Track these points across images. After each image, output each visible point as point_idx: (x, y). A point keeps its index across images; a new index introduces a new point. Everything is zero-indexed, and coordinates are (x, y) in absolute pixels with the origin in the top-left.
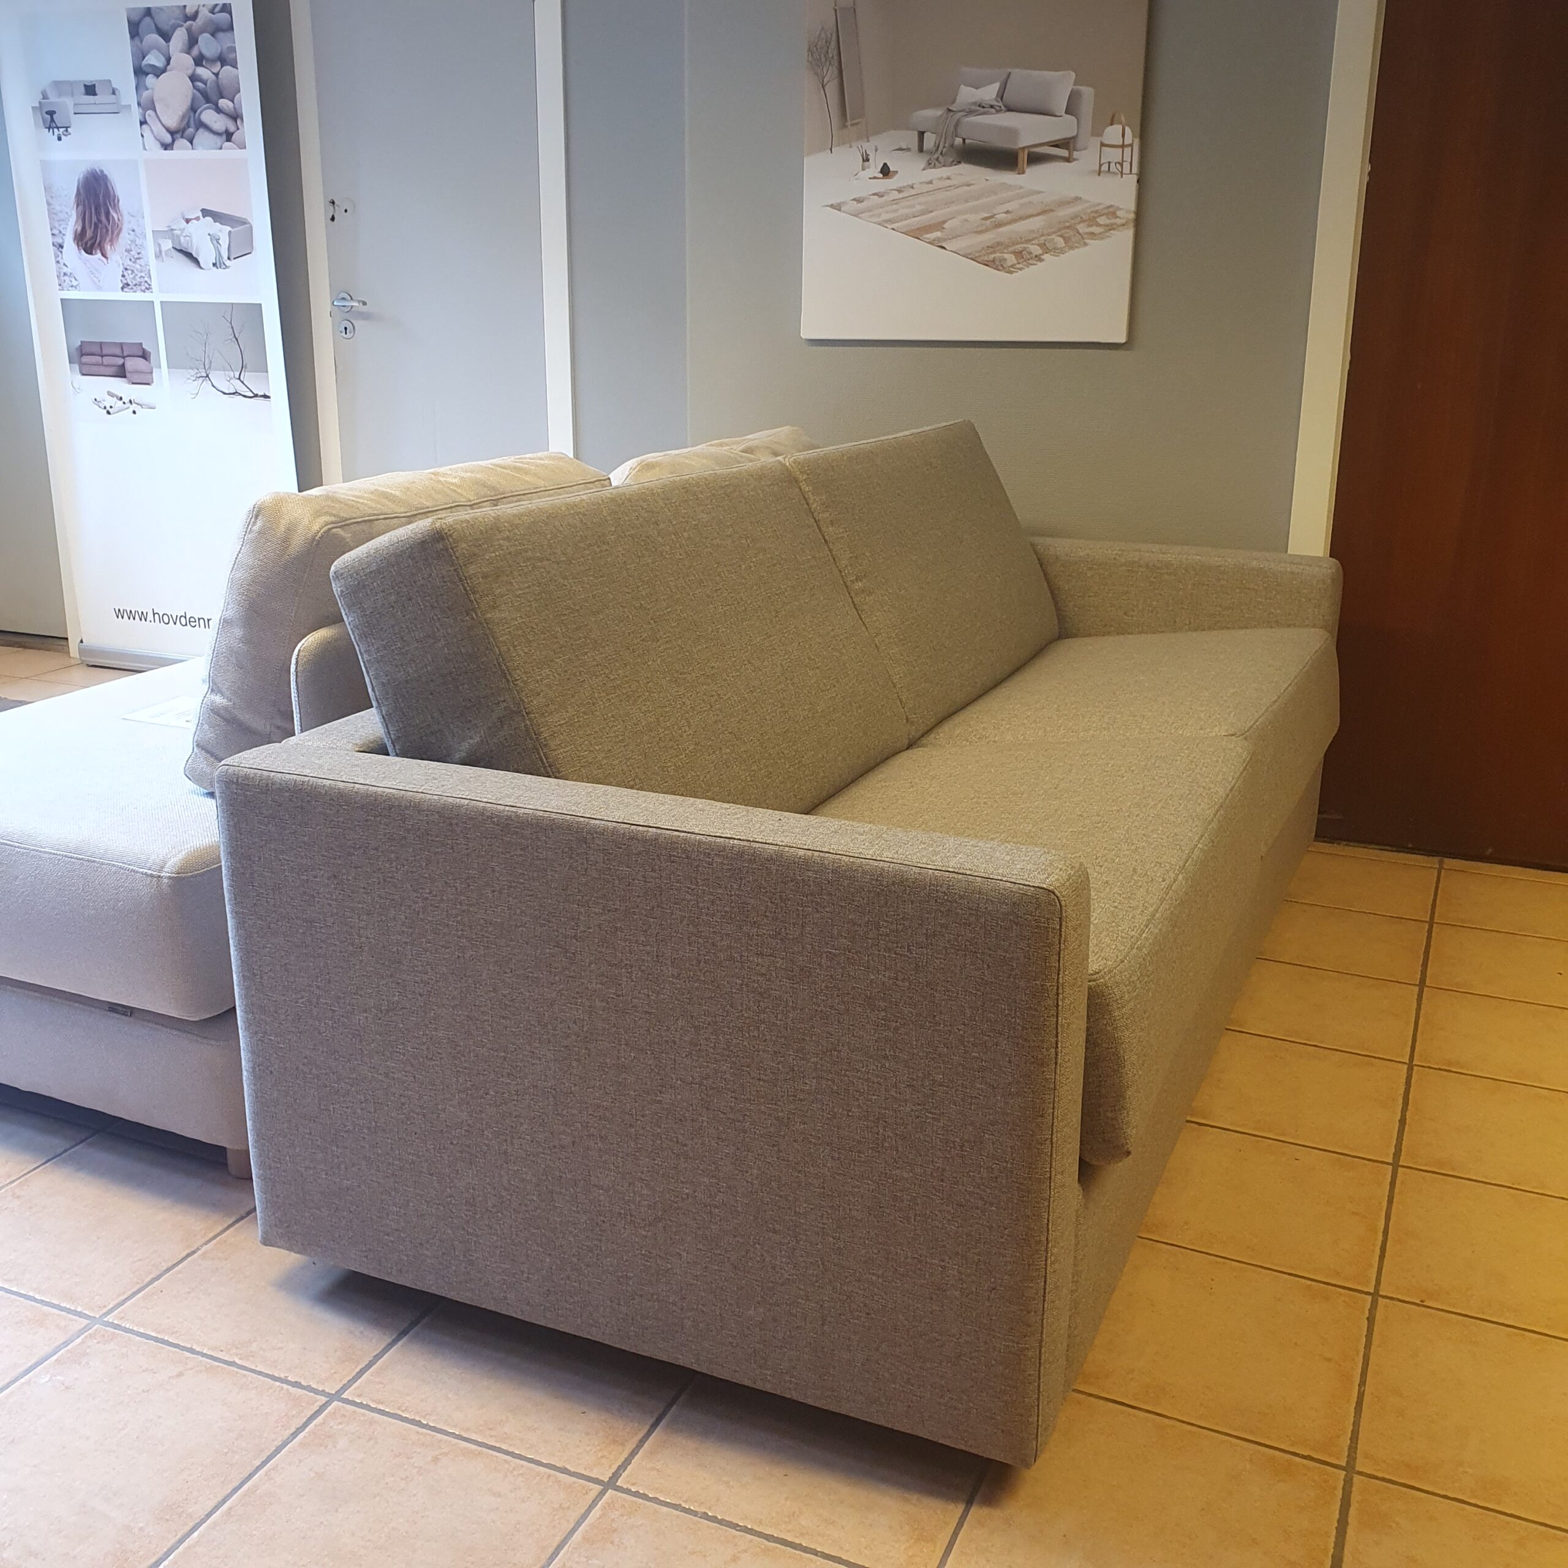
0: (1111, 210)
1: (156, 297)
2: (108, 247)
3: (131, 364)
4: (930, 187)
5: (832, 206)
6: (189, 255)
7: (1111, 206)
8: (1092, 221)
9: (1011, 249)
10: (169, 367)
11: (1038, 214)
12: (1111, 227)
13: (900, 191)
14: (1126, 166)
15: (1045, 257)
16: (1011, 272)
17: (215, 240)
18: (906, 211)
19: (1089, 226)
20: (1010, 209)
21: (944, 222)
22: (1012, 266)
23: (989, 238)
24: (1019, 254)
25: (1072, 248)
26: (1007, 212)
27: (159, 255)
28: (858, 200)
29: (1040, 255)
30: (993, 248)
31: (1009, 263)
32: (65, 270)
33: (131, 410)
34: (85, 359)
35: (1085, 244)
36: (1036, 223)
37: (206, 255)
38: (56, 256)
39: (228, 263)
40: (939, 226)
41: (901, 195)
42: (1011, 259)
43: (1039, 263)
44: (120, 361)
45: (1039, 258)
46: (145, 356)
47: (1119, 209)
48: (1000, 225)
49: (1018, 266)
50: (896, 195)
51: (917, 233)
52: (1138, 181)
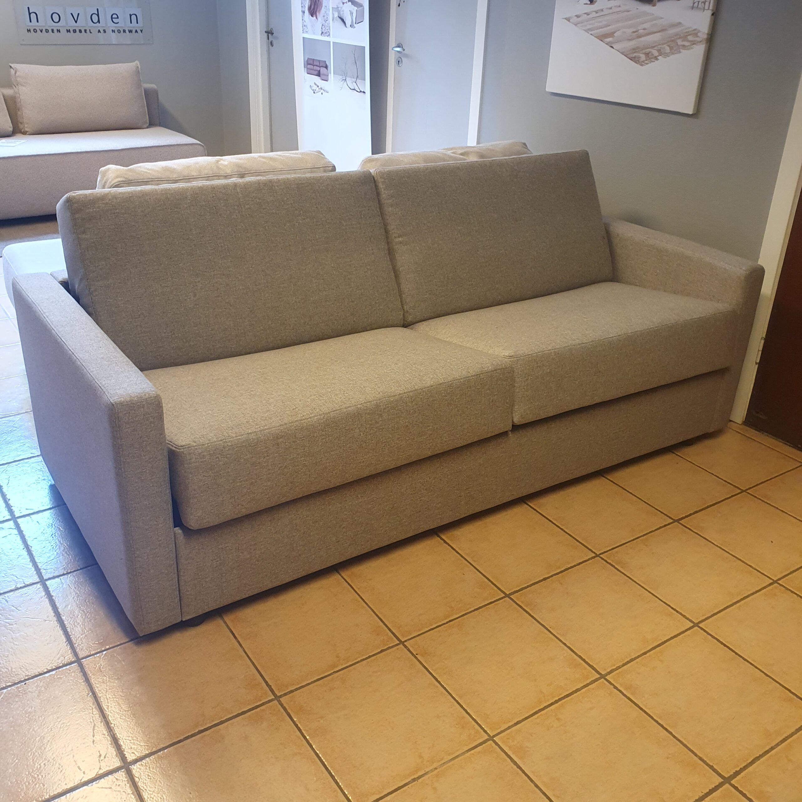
0: (696, 32)
1: (331, 39)
2: (318, 14)
3: (323, 70)
4: (611, 11)
5: (566, 19)
6: (343, 20)
7: (695, 30)
8: (685, 38)
9: (644, 51)
10: (334, 74)
11: (659, 32)
12: (694, 43)
13: (597, 12)
14: (707, 4)
15: (659, 58)
16: (642, 65)
17: (352, 14)
18: (599, 24)
19: (683, 41)
20: (646, 27)
21: (615, 32)
22: (643, 62)
23: (633, 44)
24: (647, 54)
25: (673, 54)
26: (644, 29)
27: (333, 20)
28: (578, 16)
29: (657, 56)
30: (635, 50)
31: (642, 59)
32: (305, 24)
33: (320, 93)
34: (309, 66)
35: (680, 52)
36: (656, 37)
37: (348, 23)
38: (302, 17)
39: (355, 25)
40: (611, 34)
41: (598, 15)
42: (643, 57)
43: (656, 62)
44: (318, 69)
45: (656, 58)
46: (326, 67)
47: (699, 31)
48: (640, 37)
49: (646, 62)
50: (594, 15)
51: (601, 38)
52: (713, 15)
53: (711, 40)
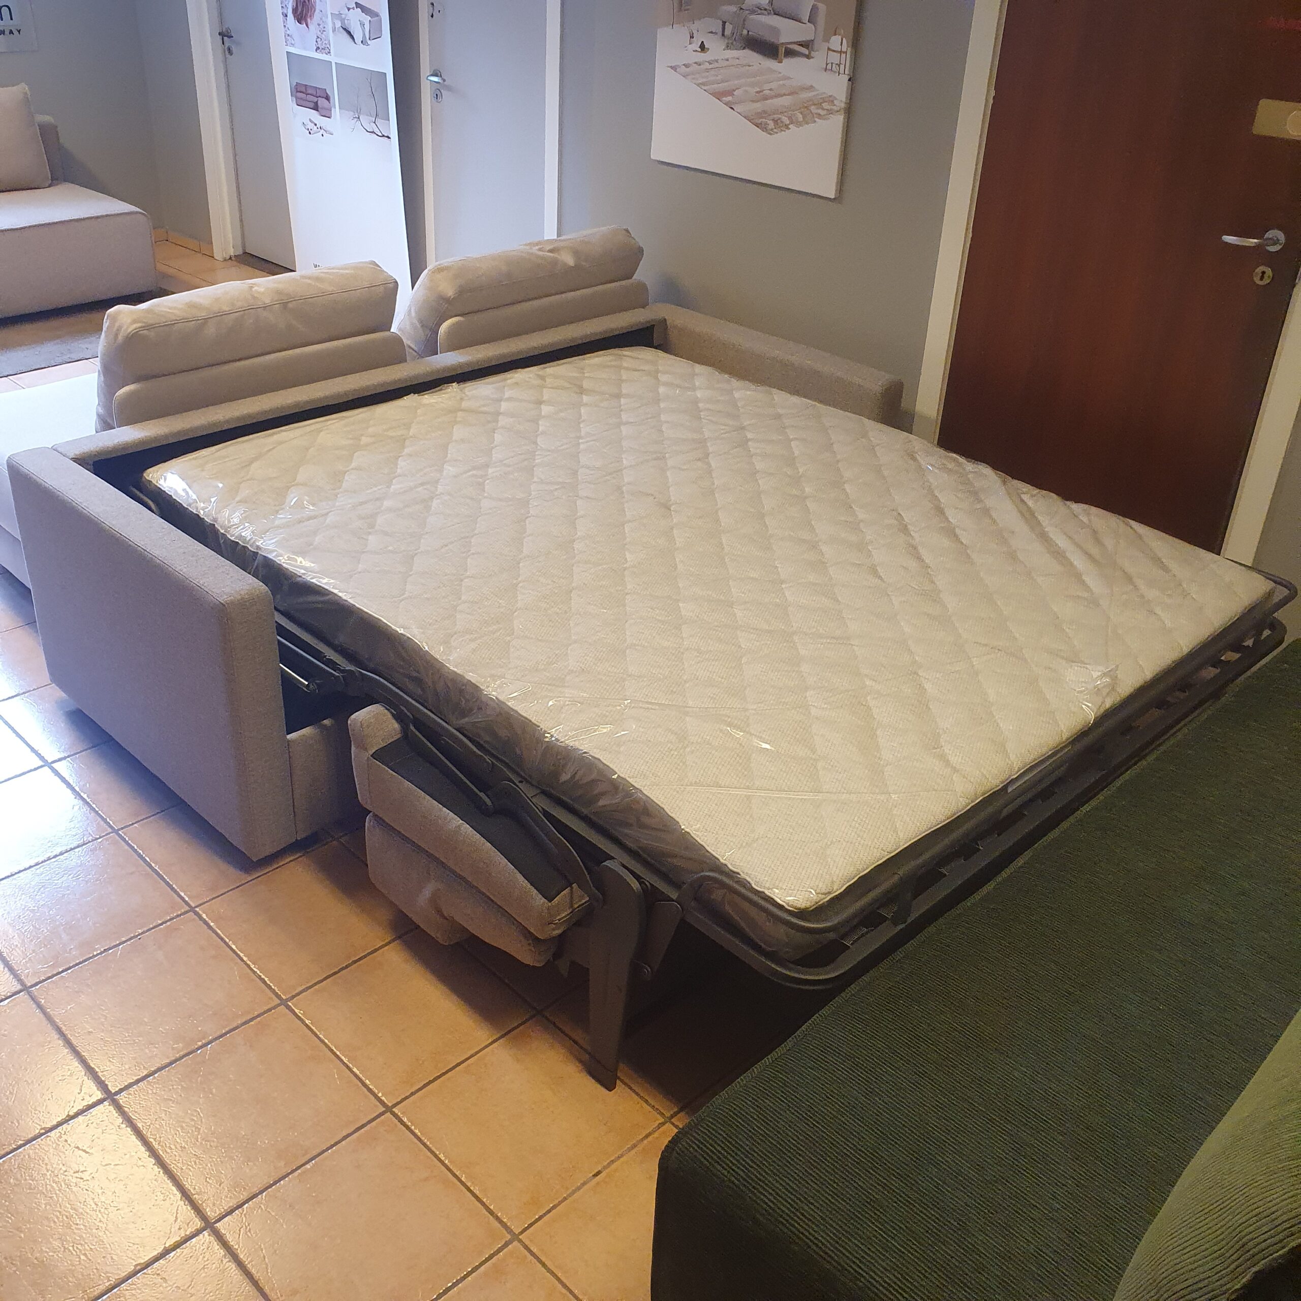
0: (831, 99)
1: (332, 58)
2: (309, 20)
3: (322, 102)
4: (727, 63)
5: (671, 67)
6: (349, 33)
7: (830, 96)
8: (819, 105)
9: (772, 117)
10: (340, 108)
11: (789, 95)
12: (830, 112)
13: (710, 64)
14: (842, 67)
15: (791, 126)
16: (770, 134)
17: (362, 25)
18: (713, 78)
19: (817, 109)
20: (773, 88)
21: (734, 91)
22: (772, 130)
23: (758, 107)
24: (776, 121)
25: (807, 123)
26: (771, 90)
27: (334, 30)
28: (686, 66)
29: (789, 124)
30: (761, 114)
31: (770, 127)
32: (288, 32)
33: (321, 133)
34: (299, 95)
35: (815, 122)
36: (785, 101)
37: (358, 36)
38: (284, 22)
39: (369, 42)
40: (730, 93)
41: (711, 66)
42: (771, 125)
43: (787, 131)
44: (315, 99)
45: (787, 127)
46: (327, 98)
47: (836, 99)
48: (766, 98)
49: (775, 130)
50: (707, 66)
51: (719, 95)
52: (849, 80)
53: (849, 111)
